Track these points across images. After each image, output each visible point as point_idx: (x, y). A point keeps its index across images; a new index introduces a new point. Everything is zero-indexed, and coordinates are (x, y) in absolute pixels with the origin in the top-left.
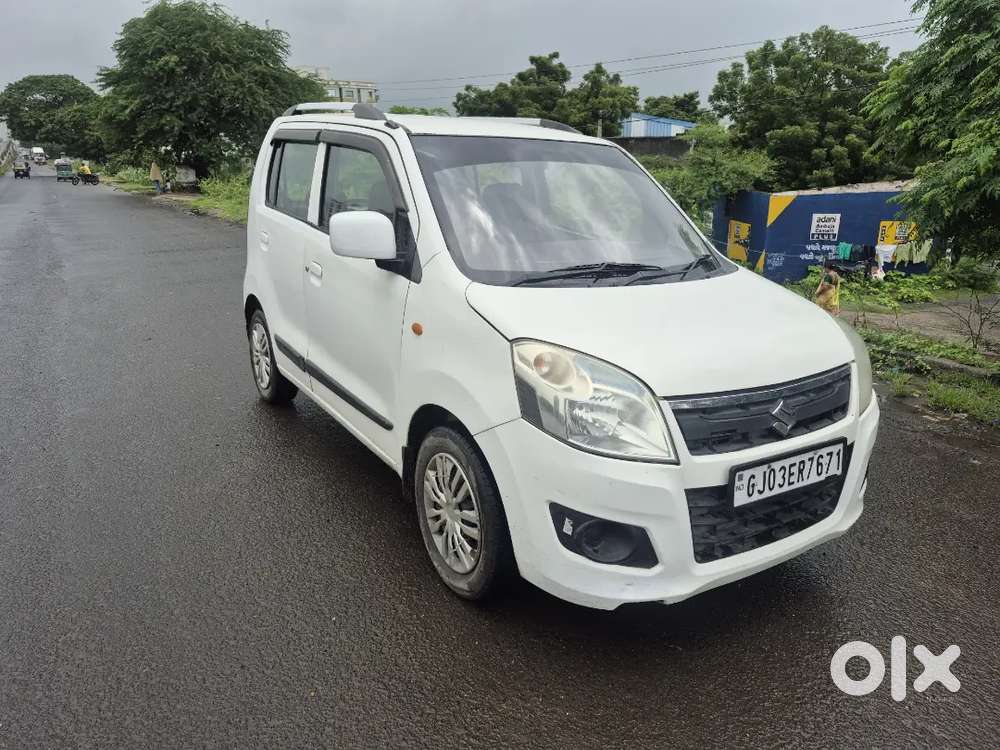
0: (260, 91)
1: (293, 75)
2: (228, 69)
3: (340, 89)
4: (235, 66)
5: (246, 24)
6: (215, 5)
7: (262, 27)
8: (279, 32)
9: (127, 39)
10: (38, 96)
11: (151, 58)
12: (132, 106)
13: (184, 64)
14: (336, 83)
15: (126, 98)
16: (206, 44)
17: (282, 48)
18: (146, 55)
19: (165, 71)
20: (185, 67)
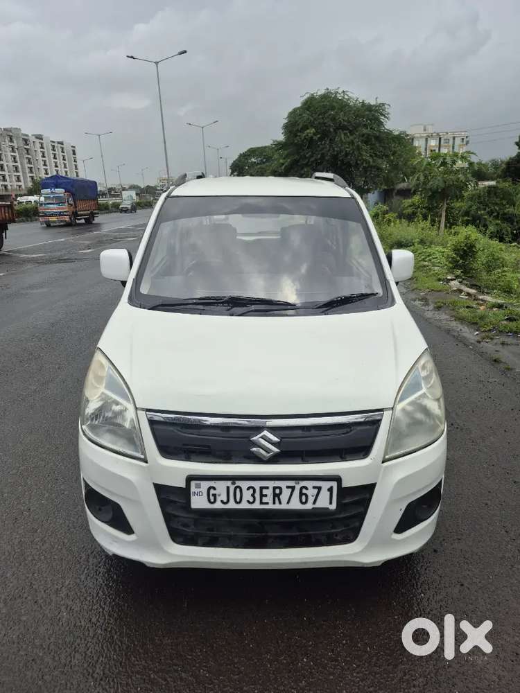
0: (365, 147)
1: (389, 133)
2: (345, 134)
3: (440, 138)
4: (350, 132)
5: (363, 102)
6: (344, 92)
7: (373, 103)
8: (383, 104)
9: (290, 121)
10: (253, 160)
11: (301, 132)
12: (286, 164)
13: (319, 133)
14: (438, 134)
15: (284, 159)
16: (333, 119)
17: (384, 116)
18: (298, 130)
19: (307, 140)
20: (319, 136)
